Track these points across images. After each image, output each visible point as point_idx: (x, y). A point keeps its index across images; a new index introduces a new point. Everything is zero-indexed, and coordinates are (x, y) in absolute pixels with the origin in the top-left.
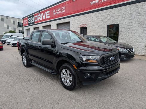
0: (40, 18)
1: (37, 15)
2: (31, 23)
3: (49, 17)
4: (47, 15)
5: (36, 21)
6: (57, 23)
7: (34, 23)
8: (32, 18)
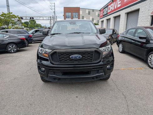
0: (112, 8)
1: (110, 4)
2: (105, 15)
3: (120, 5)
4: (119, 3)
5: (109, 11)
6: (126, 12)
7: (107, 14)
8: (106, 9)
